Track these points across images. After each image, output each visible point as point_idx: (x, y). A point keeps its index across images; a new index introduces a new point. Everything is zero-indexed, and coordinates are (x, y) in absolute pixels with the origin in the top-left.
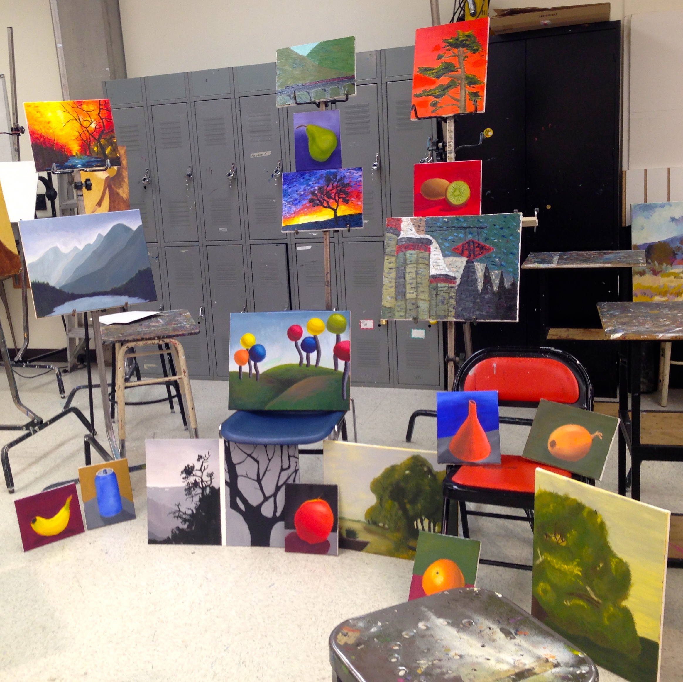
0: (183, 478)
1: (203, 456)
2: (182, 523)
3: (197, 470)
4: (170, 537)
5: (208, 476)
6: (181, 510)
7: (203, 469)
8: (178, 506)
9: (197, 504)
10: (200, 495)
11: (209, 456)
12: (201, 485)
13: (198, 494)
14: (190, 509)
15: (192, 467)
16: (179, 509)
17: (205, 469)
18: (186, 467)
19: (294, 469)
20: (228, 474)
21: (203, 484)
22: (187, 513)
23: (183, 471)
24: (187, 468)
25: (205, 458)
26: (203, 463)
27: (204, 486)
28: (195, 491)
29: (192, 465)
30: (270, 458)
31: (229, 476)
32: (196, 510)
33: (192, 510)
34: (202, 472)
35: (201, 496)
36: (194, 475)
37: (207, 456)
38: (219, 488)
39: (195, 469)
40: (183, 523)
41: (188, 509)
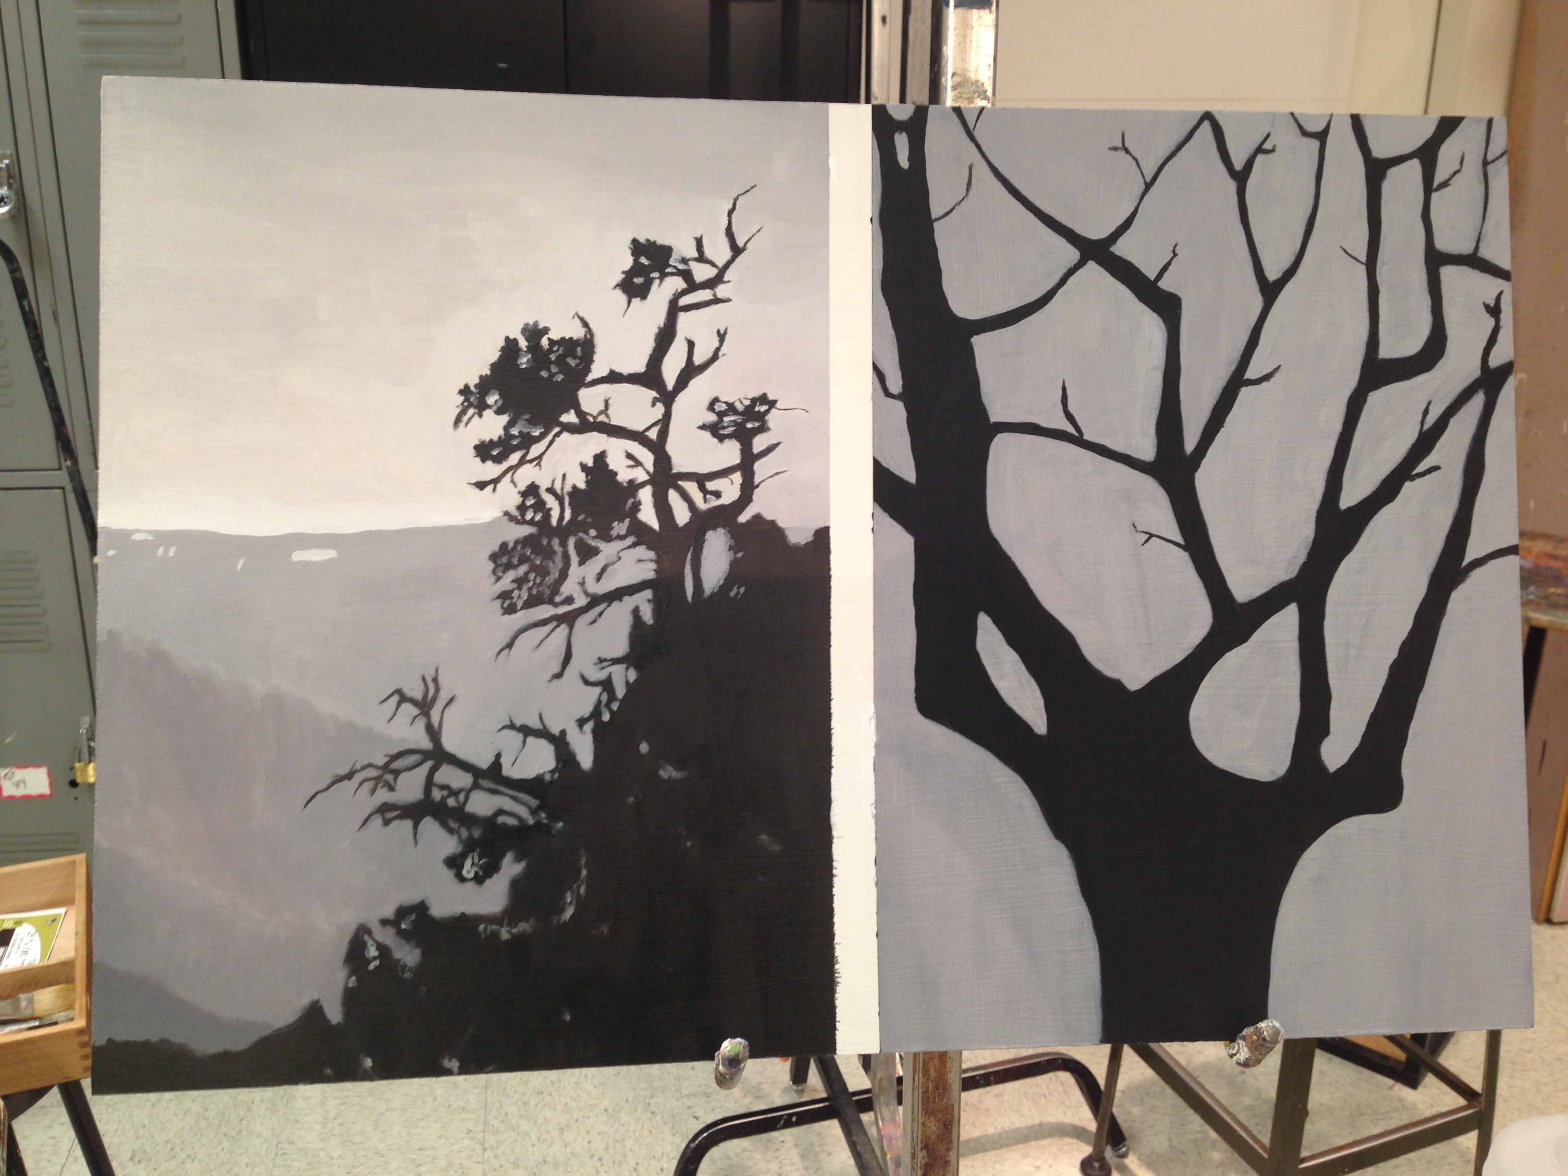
0: (483, 451)
1: (684, 248)
2: (454, 863)
3: (614, 378)
4: (334, 1014)
5: (714, 429)
6: (450, 744)
7: (671, 369)
8: (424, 706)
9: (607, 685)
10: (643, 601)
11: (737, 251)
12: (648, 515)
13: (617, 595)
14: (543, 733)
15: (568, 344)
16: (434, 733)
17: (690, 371)
18: (510, 348)
19: (1474, 371)
20: (898, 411)
21: (673, 497)
22: (508, 771)
23: (485, 385)
24: (524, 361)
25: (701, 273)
26: (674, 309)
27: (682, 515)
28: (595, 565)
29: (576, 332)
30: (1273, 274)
31: (914, 425)
32: (601, 734)
33: (560, 742)
34: (667, 398)
35: (647, 614)
36: (585, 426)
37: (719, 252)
38: (822, 535)
39: (598, 370)
40: (468, 870)
41: (526, 731)
